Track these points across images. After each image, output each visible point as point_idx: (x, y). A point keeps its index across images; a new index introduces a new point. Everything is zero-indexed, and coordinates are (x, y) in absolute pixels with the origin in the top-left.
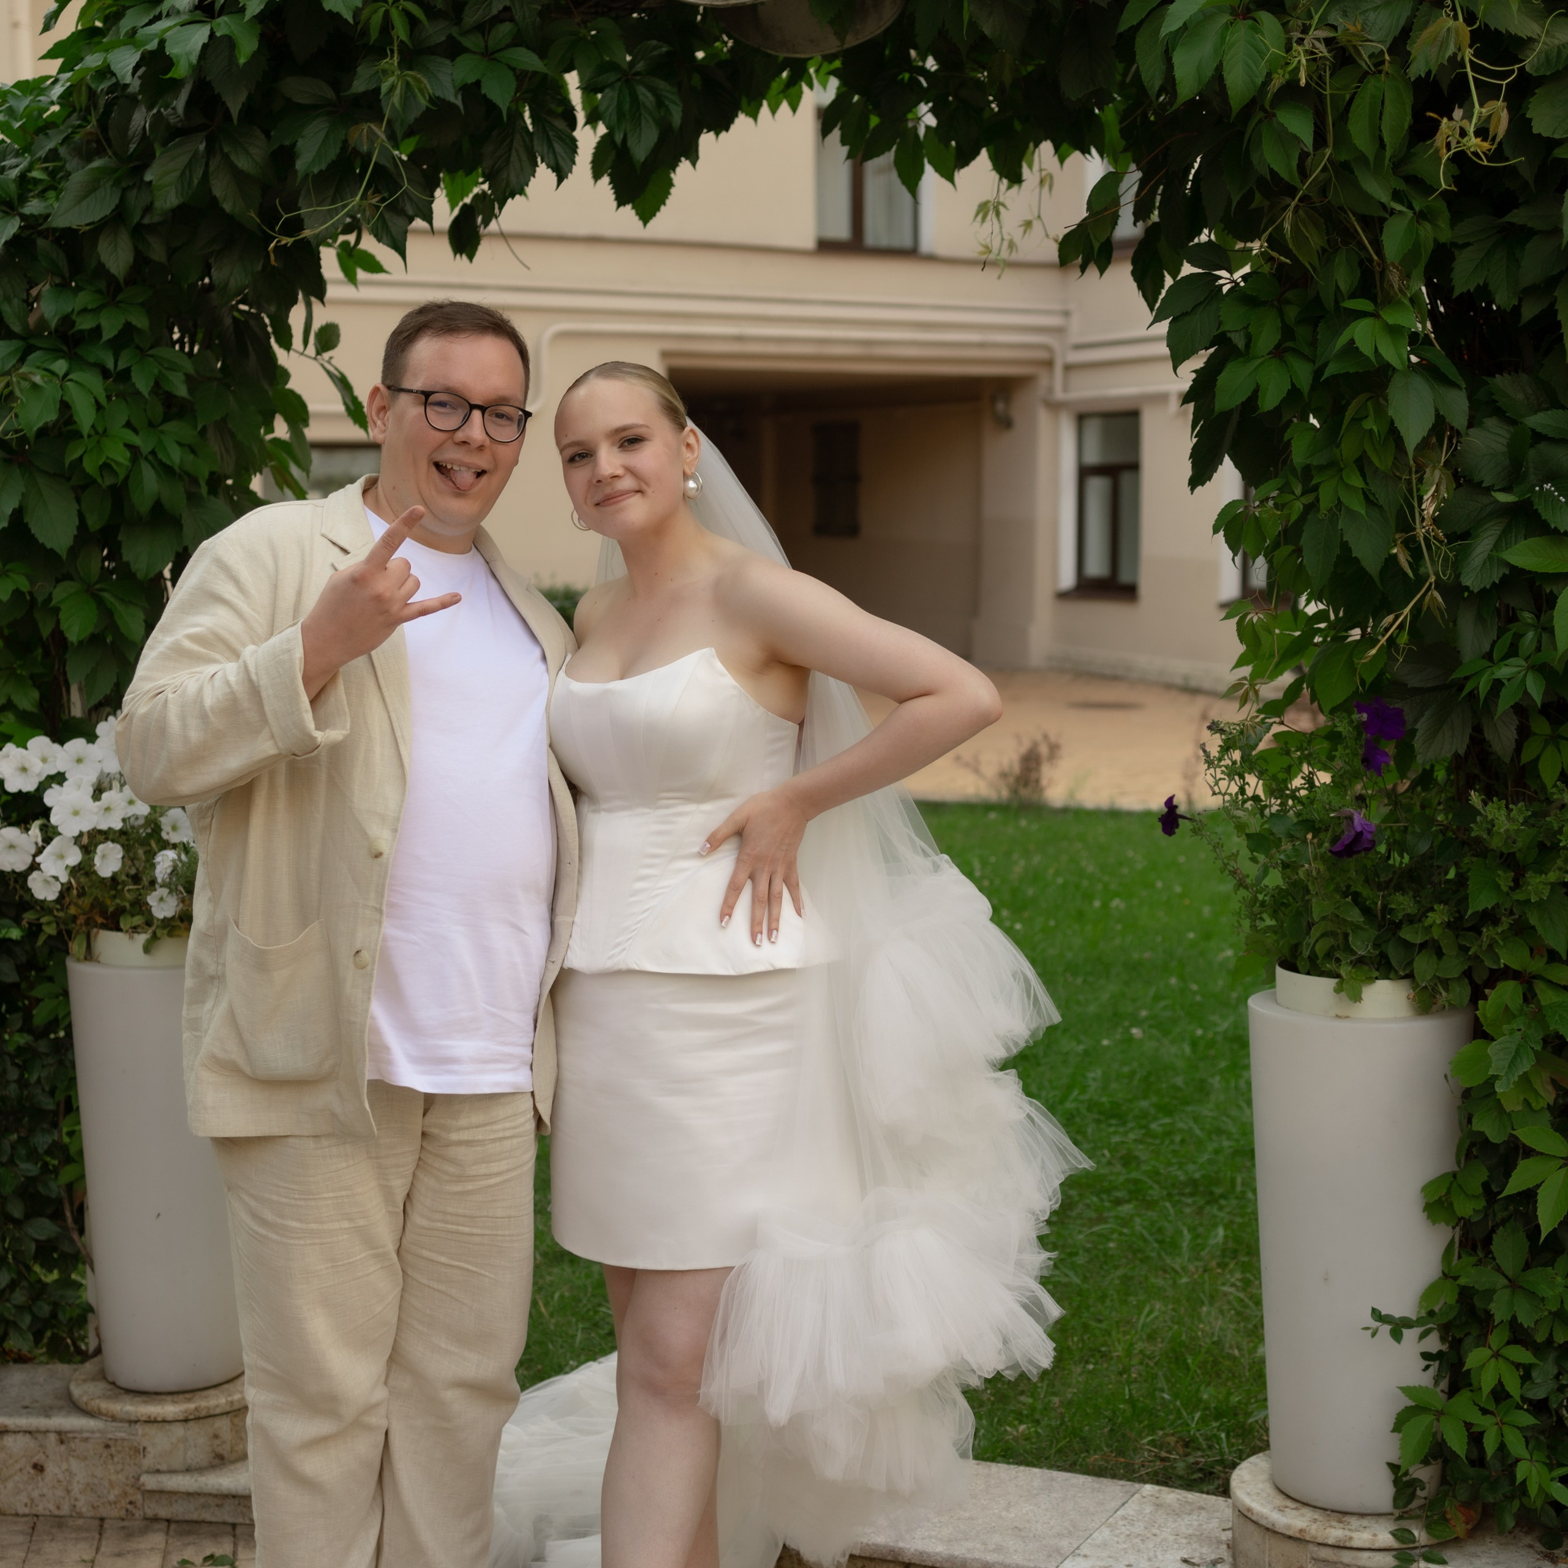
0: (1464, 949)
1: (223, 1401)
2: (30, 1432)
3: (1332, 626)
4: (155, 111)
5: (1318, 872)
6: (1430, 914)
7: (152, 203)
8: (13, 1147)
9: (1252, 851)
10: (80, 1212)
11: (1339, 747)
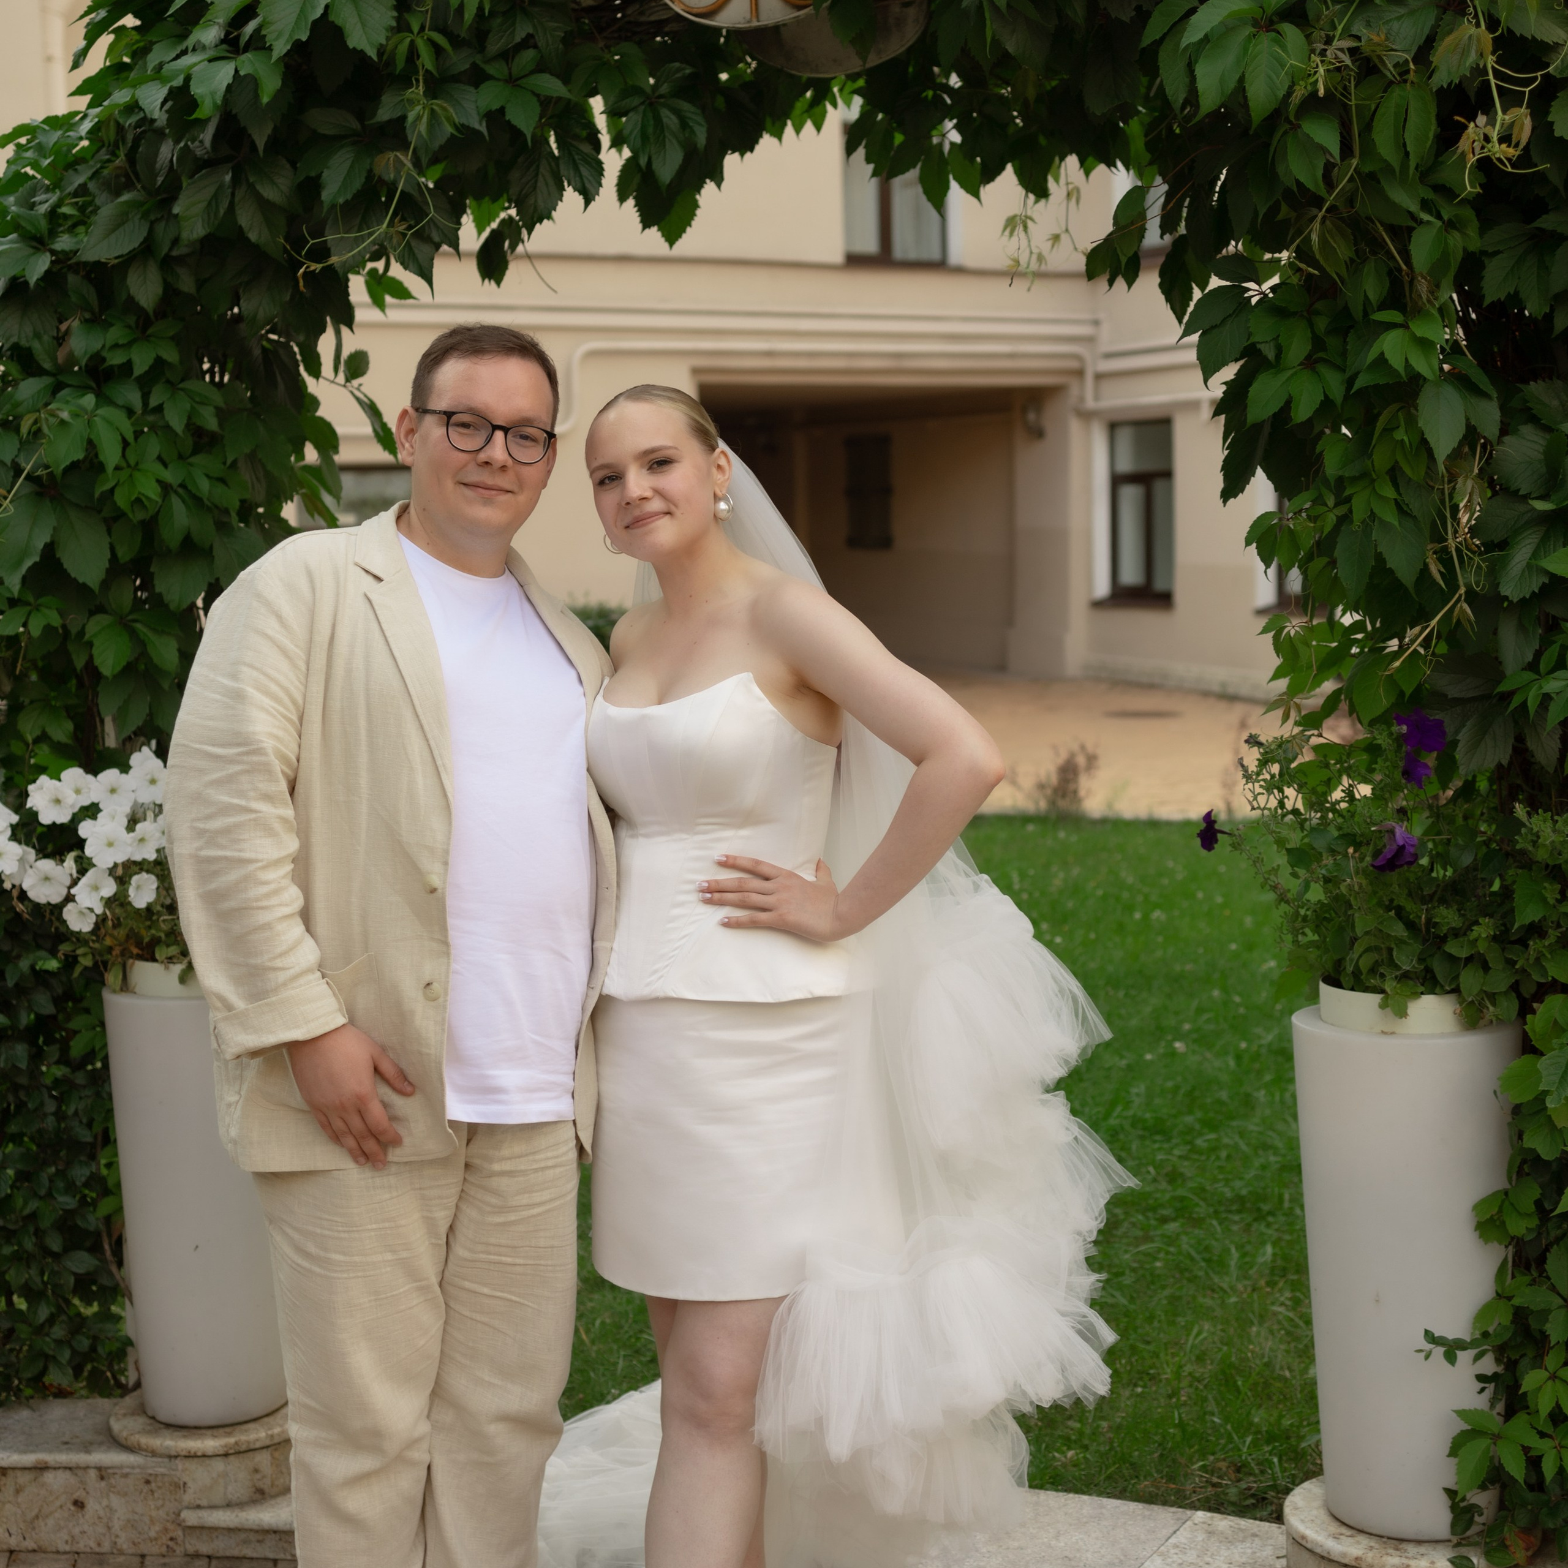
0: (1511, 963)
1: (263, 1434)
2: (70, 1469)
3: (1369, 637)
4: (182, 144)
5: (1361, 886)
6: (1475, 928)
7: (179, 235)
8: (51, 1181)
9: (1292, 866)
10: (118, 1244)
11: (1379, 760)
